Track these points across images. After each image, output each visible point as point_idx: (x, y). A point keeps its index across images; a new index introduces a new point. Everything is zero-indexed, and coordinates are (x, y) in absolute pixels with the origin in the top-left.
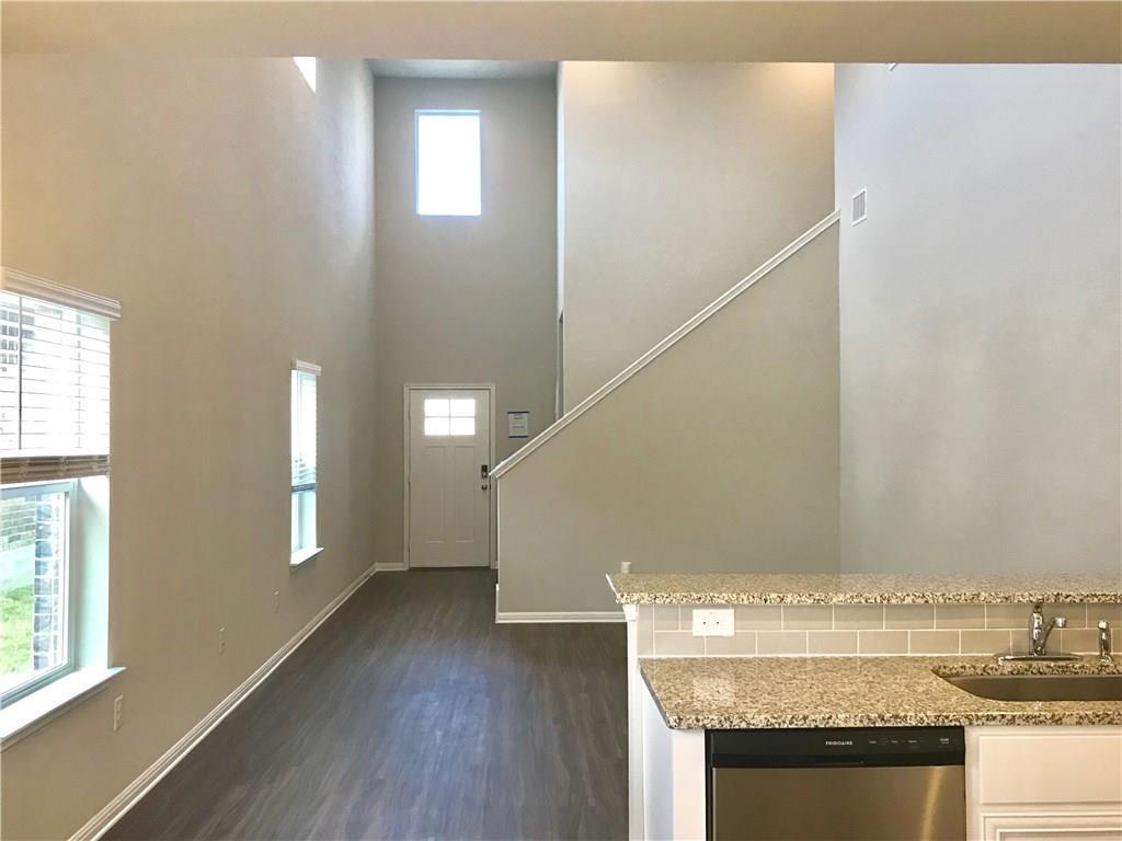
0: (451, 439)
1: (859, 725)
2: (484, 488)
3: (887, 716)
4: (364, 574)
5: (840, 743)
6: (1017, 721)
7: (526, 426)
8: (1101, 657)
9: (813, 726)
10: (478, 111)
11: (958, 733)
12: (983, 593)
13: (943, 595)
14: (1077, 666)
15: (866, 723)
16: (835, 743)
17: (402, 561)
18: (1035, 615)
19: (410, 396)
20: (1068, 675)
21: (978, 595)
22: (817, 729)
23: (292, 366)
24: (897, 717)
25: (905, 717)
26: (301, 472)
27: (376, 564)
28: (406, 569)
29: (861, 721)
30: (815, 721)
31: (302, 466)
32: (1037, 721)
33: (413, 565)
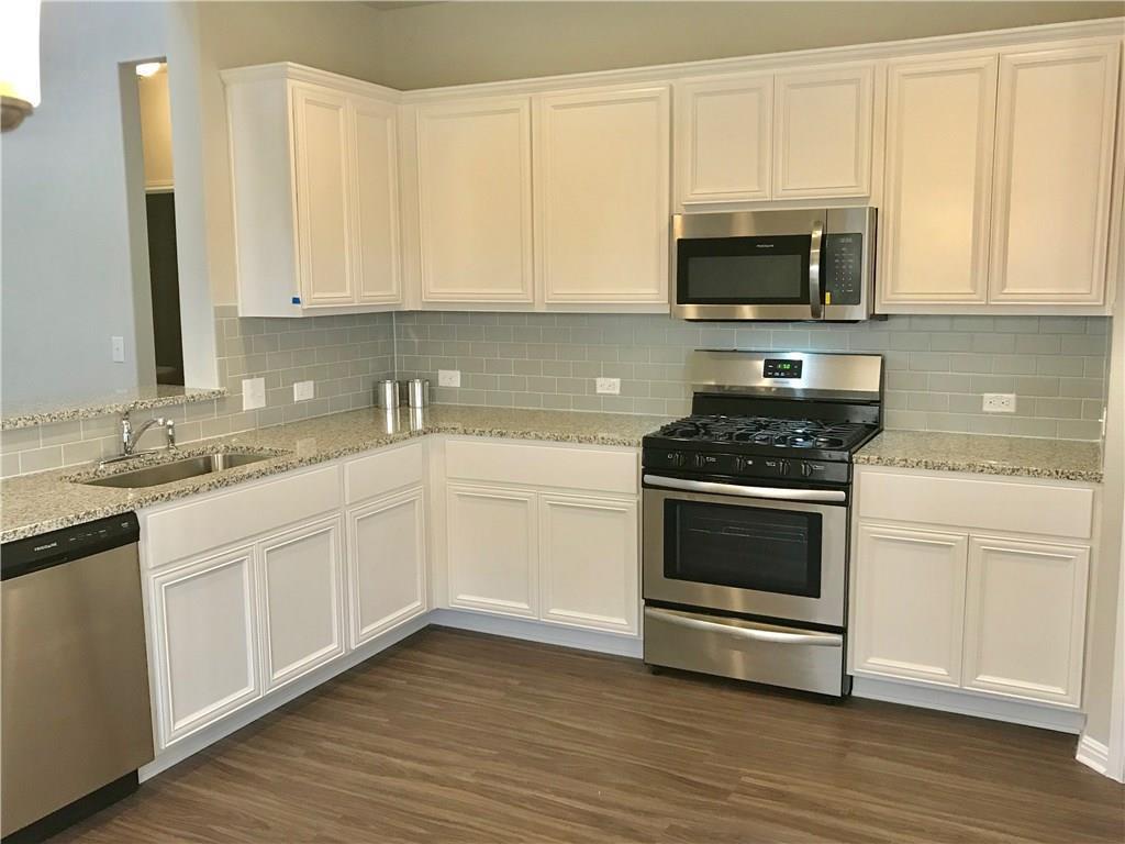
1: (61, 527)
3: (81, 515)
5: (46, 547)
6: (172, 497)
8: (169, 448)
9: (22, 538)
11: (131, 516)
12: (81, 410)
13: (49, 415)
14: (159, 457)
15: (67, 525)
16: (42, 548)
18: (124, 422)
20: (154, 466)
21: (77, 412)
22: (26, 539)
24: (88, 513)
25: (95, 512)
29: (62, 524)
30: (23, 532)
32: (183, 494)
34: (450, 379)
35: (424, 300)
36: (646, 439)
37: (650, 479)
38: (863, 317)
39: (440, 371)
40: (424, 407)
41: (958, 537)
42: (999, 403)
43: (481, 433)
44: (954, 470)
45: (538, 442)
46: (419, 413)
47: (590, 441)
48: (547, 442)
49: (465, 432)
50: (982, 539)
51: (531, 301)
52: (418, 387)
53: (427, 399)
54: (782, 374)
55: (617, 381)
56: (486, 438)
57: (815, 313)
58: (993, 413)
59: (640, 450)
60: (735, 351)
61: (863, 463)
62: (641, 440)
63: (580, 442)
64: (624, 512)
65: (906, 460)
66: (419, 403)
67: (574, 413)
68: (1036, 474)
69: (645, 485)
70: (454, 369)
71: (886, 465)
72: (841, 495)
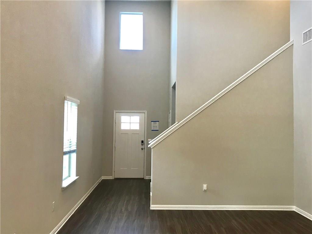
0: (130, 130)
2: (142, 149)
4: (97, 182)
7: (158, 127)
10: (142, 13)
17: (112, 176)
19: (116, 115)
23: (65, 99)
26: (70, 145)
27: (102, 176)
28: (113, 178)
31: (70, 142)
33: (116, 177)
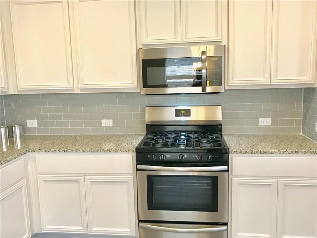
34: (32, 123)
35: (19, 89)
36: (136, 149)
37: (140, 167)
38: (223, 91)
39: (27, 120)
40: (21, 137)
41: (274, 180)
42: (265, 122)
43: (54, 151)
44: (272, 153)
45: (84, 153)
46: (18, 140)
47: (109, 151)
48: (88, 153)
49: (46, 151)
50: (282, 181)
51: (73, 88)
52: (17, 129)
53: (22, 133)
54: (183, 115)
55: (111, 121)
56: (57, 153)
57: (204, 90)
58: (263, 126)
59: (134, 154)
60: (162, 106)
61: (234, 153)
62: (134, 149)
63: (105, 152)
64: (127, 182)
65: (252, 151)
66: (18, 135)
67: (92, 135)
68: (305, 153)
69: (138, 170)
70: (35, 119)
71: (244, 153)
72: (225, 168)
